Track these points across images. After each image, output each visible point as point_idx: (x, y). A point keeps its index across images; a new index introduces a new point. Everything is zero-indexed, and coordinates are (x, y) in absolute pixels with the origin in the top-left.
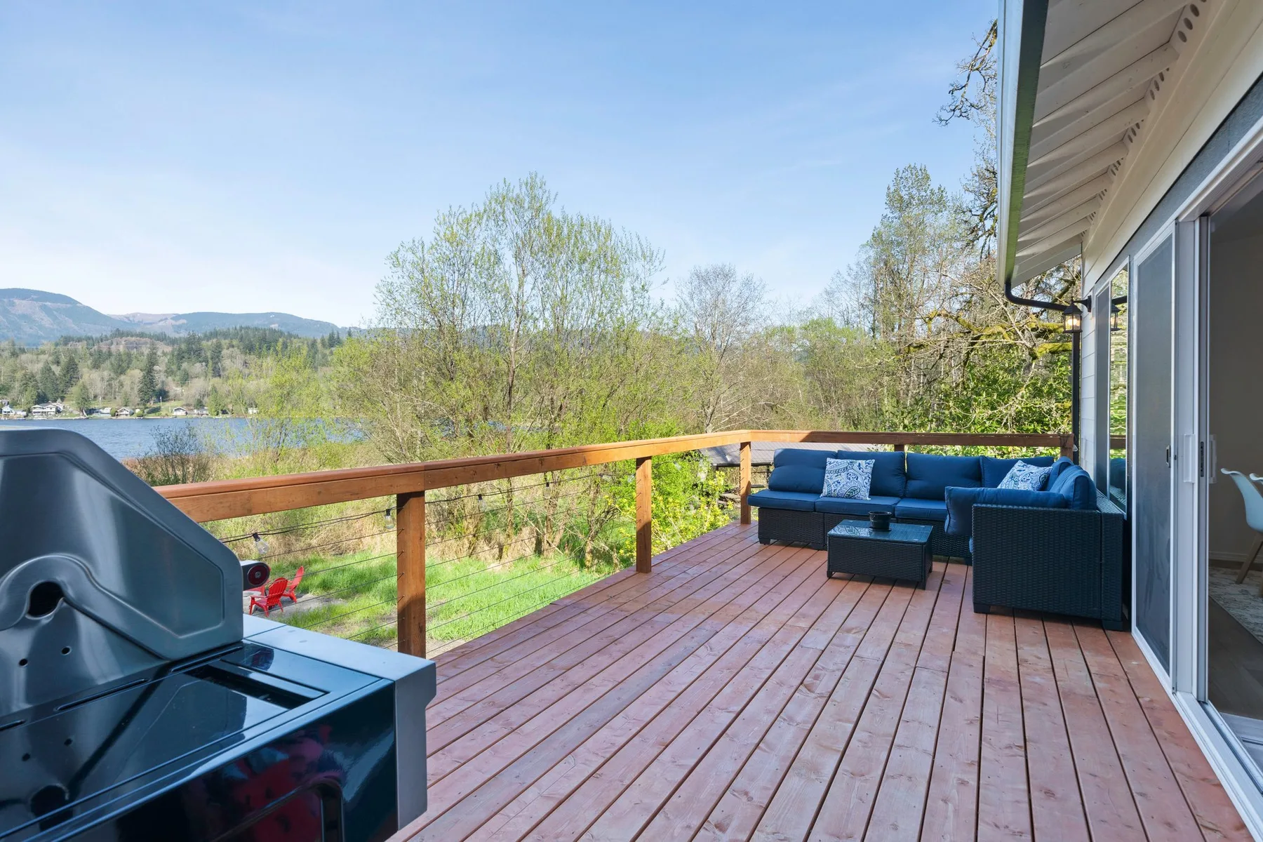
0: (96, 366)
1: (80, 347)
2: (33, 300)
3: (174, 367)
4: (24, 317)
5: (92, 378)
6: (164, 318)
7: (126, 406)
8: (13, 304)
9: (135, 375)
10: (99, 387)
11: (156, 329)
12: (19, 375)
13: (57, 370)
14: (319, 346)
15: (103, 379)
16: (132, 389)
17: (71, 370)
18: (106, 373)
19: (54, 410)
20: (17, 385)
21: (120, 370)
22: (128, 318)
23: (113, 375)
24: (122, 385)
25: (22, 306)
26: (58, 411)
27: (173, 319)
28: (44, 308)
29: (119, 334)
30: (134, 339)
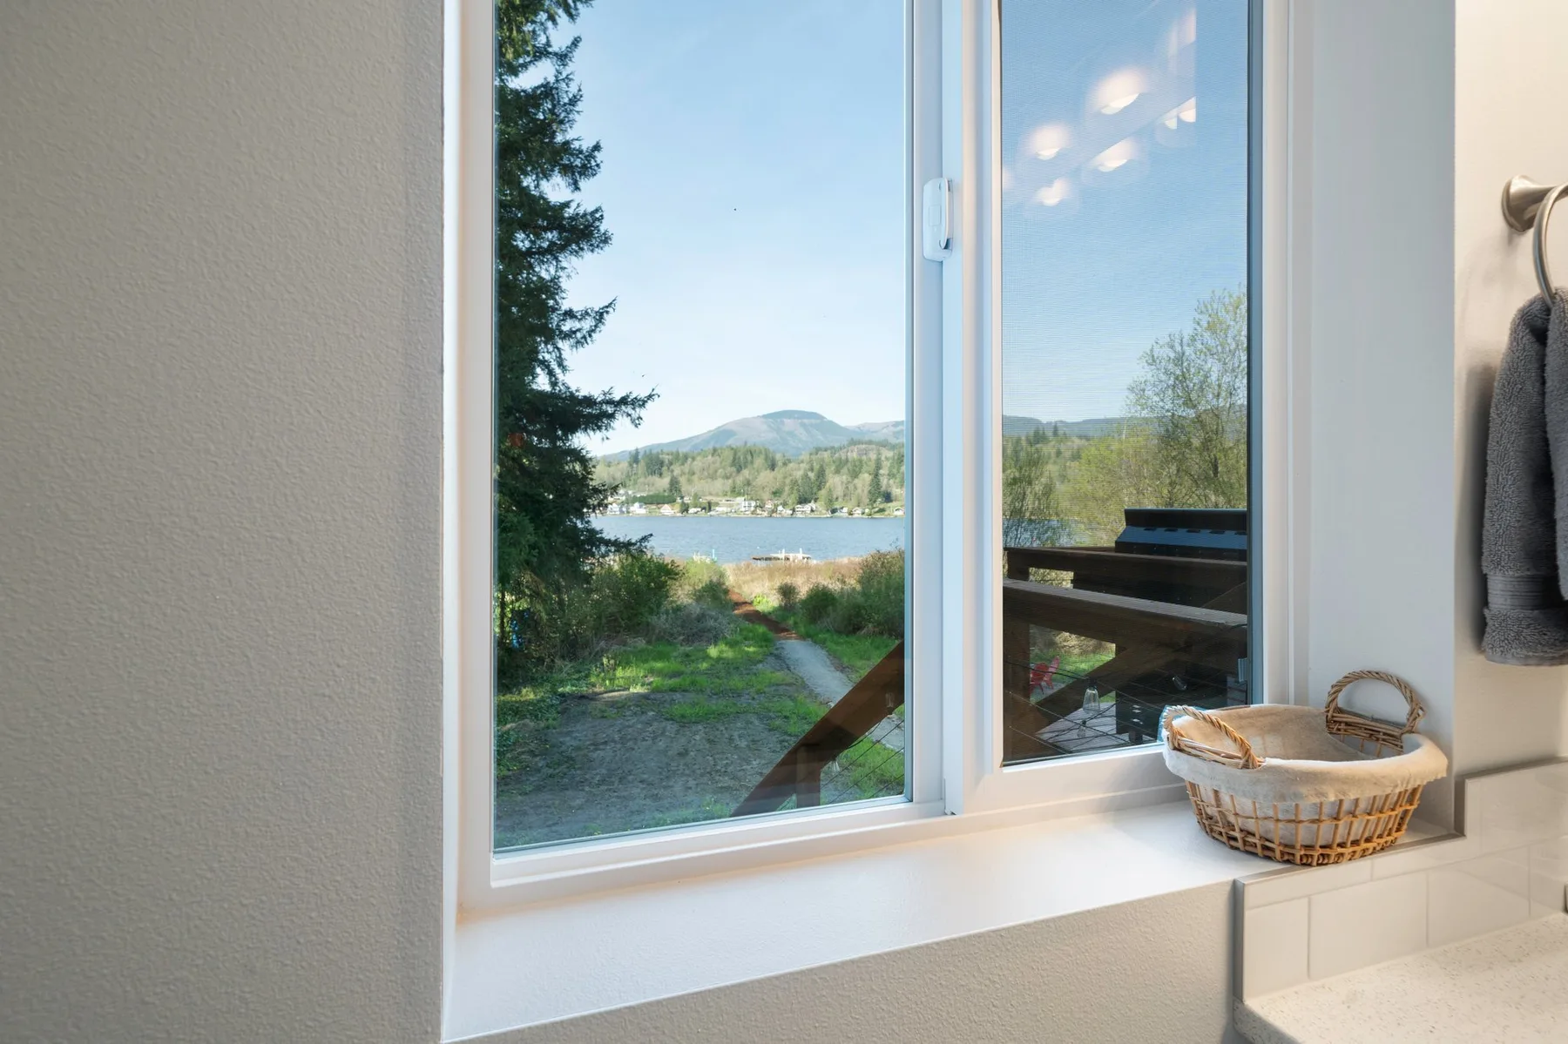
0: (837, 471)
1: (826, 455)
2: (795, 418)
3: (895, 471)
4: (791, 433)
5: (836, 482)
6: (887, 426)
7: (859, 506)
8: (783, 423)
9: (866, 478)
10: (839, 491)
11: (877, 437)
12: (788, 481)
13: (812, 475)
14: (1024, 443)
15: (842, 482)
16: (863, 491)
17: (821, 474)
18: (844, 477)
19: (810, 509)
20: (787, 488)
21: (855, 474)
22: (859, 428)
23: (850, 479)
24: (856, 488)
25: (789, 424)
26: (812, 511)
27: (893, 426)
28: (803, 425)
29: (853, 443)
30: (864, 446)
